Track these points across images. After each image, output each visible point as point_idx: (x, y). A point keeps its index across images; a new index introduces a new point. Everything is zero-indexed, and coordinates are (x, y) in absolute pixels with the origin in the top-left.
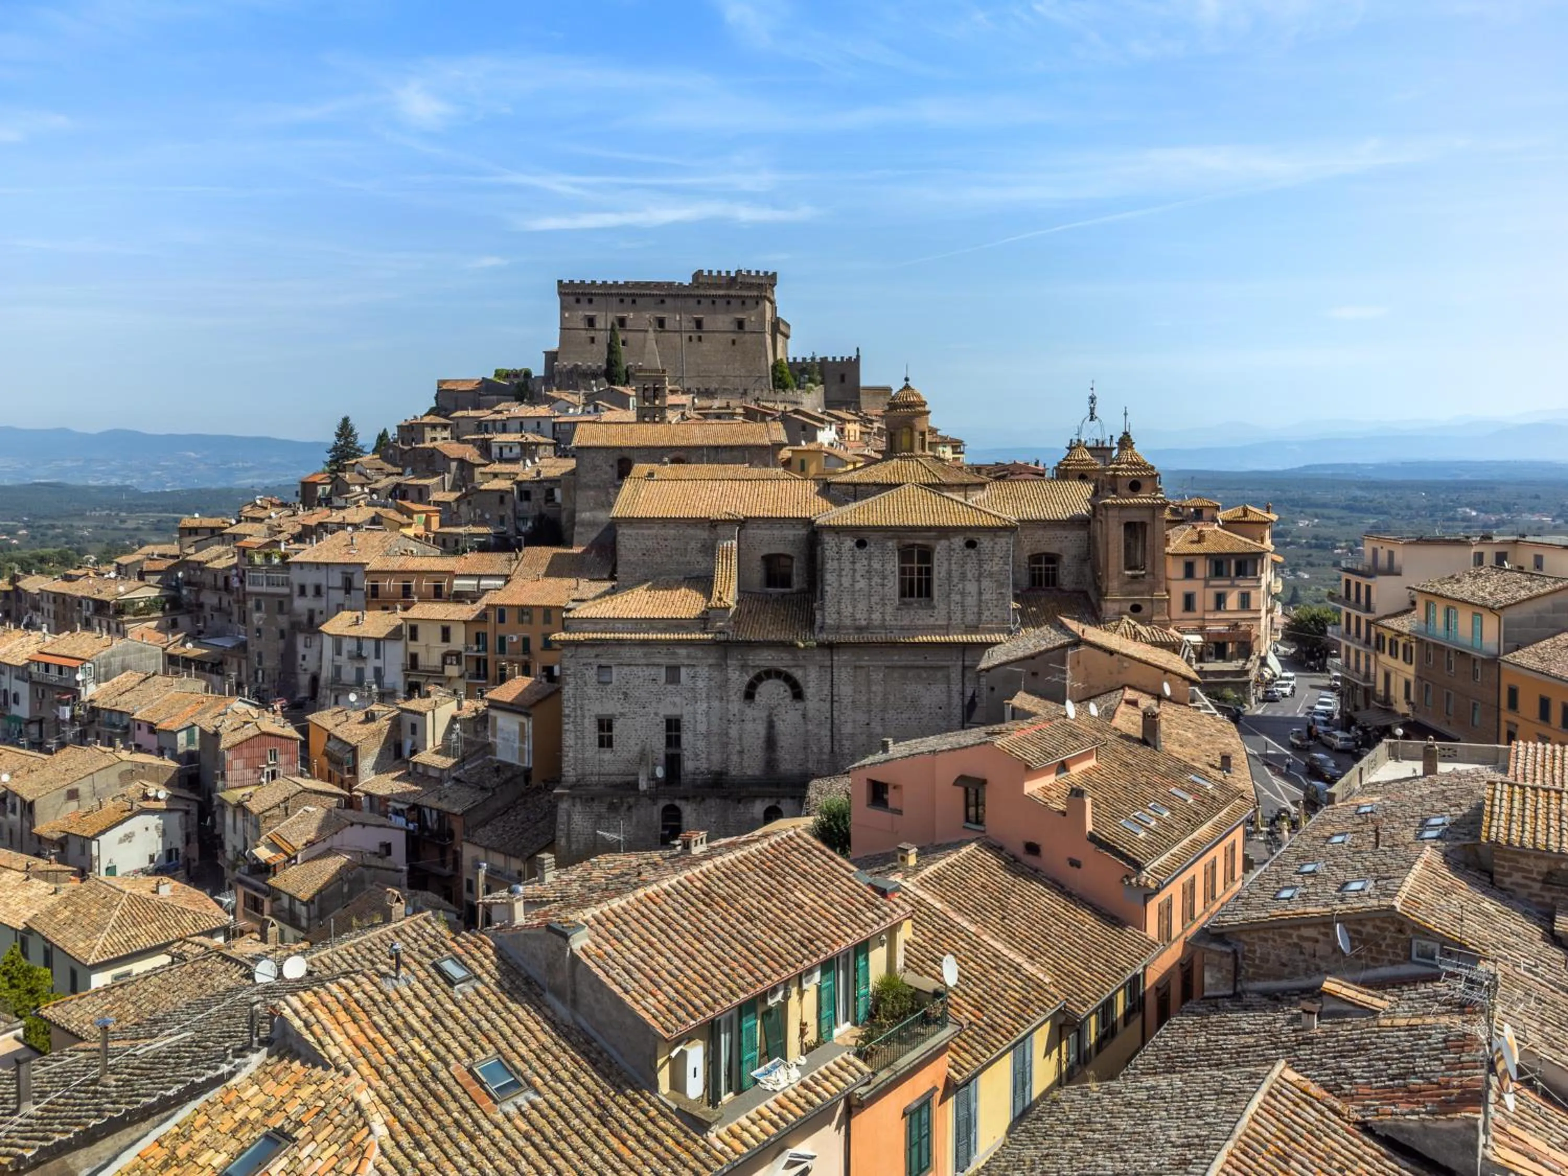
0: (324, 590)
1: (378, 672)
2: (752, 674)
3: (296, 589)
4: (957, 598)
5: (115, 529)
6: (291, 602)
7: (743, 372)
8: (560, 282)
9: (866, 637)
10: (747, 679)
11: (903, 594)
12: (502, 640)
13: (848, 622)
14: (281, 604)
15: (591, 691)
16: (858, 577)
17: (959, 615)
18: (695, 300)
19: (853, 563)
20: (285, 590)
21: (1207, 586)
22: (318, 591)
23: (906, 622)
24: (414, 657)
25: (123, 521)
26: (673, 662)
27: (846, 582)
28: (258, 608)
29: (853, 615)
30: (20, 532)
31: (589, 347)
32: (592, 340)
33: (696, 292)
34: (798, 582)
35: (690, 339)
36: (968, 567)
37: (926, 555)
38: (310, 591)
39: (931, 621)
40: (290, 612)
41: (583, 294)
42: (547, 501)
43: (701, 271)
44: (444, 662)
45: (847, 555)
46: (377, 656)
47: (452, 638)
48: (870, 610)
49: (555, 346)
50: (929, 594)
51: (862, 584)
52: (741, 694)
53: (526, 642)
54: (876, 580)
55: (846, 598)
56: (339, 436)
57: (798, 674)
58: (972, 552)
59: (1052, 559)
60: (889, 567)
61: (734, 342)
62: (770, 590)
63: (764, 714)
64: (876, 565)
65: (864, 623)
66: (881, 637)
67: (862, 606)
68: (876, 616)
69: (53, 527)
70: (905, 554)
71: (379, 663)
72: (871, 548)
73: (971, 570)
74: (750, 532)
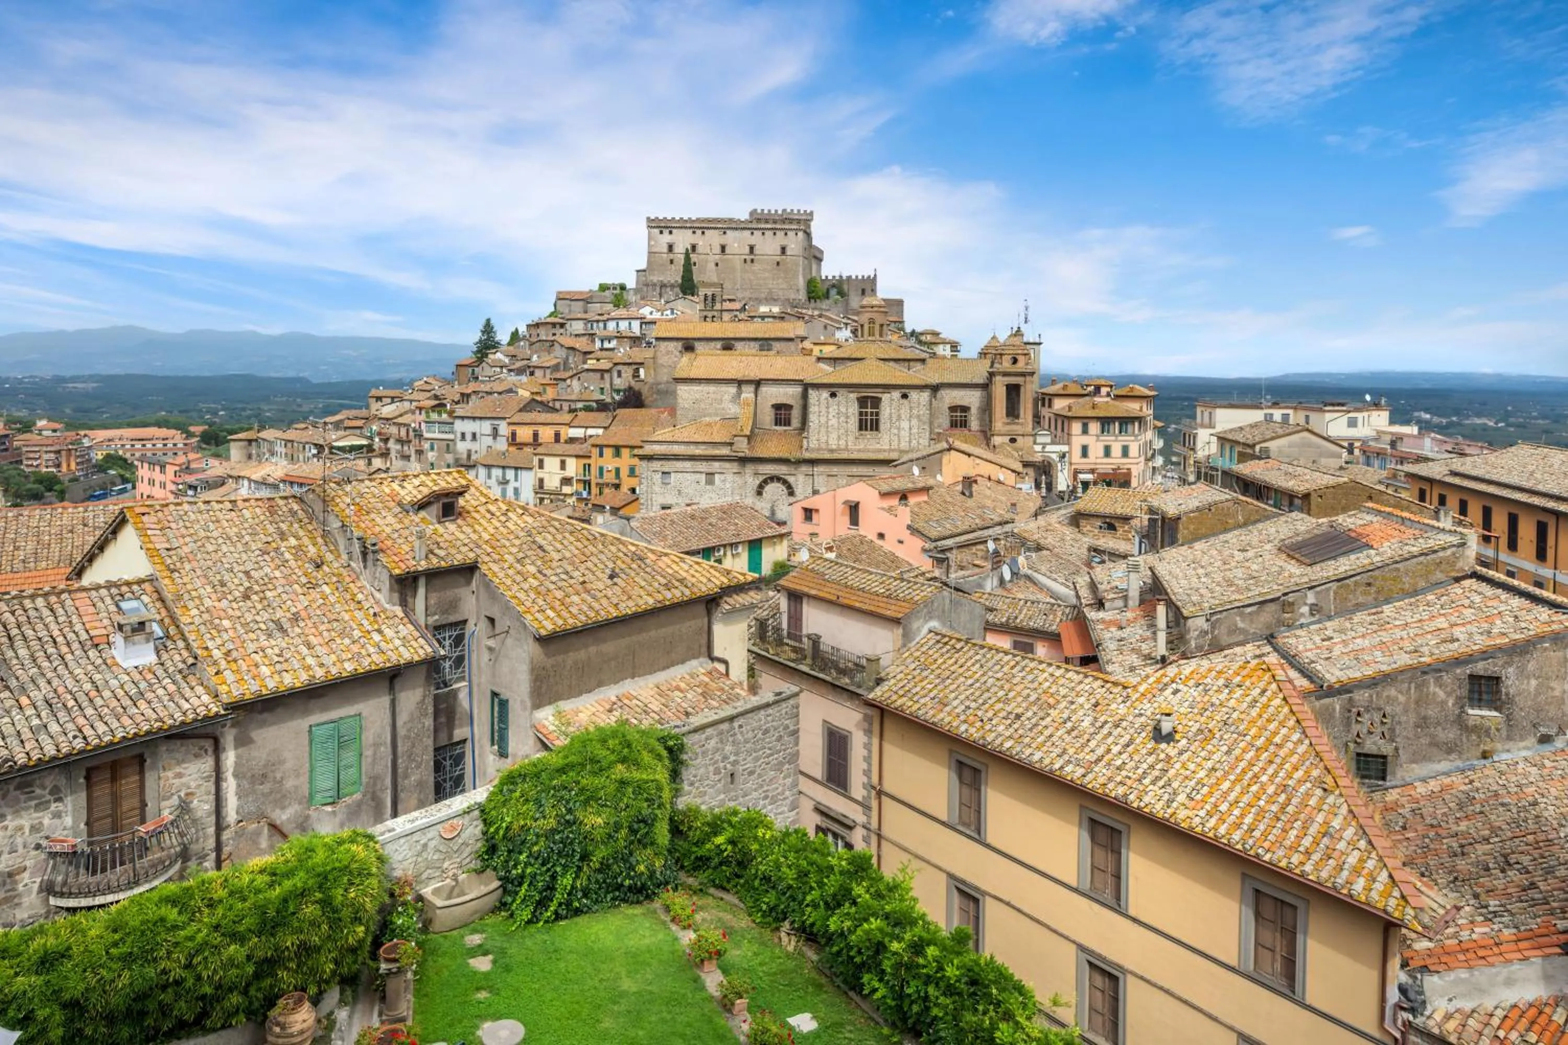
0: (478, 436)
1: (516, 491)
2: (761, 478)
3: (459, 435)
4: (896, 431)
5: (294, 411)
6: (455, 444)
7: (784, 286)
8: (648, 218)
9: (835, 456)
10: (758, 482)
11: (861, 429)
12: (601, 469)
13: (823, 446)
14: (448, 445)
15: (657, 489)
16: (830, 416)
17: (896, 442)
18: (749, 232)
19: (828, 408)
20: (451, 436)
21: (1098, 440)
22: (474, 435)
23: (862, 447)
24: (541, 481)
25: (300, 406)
26: (710, 471)
27: (823, 420)
28: (432, 449)
29: (827, 442)
30: (221, 413)
31: (669, 266)
32: (672, 262)
33: (750, 226)
34: (796, 422)
35: (745, 261)
36: (902, 411)
37: (876, 402)
38: (469, 437)
39: (878, 446)
40: (455, 452)
41: (667, 227)
42: (634, 377)
43: (755, 210)
44: (562, 484)
45: (823, 402)
46: (516, 480)
47: (567, 468)
48: (839, 438)
49: (643, 266)
50: (877, 429)
51: (833, 422)
52: (753, 492)
53: (618, 470)
54: (842, 419)
55: (823, 430)
56: (483, 332)
57: (791, 479)
58: (905, 401)
59: (965, 409)
60: (851, 410)
61: (778, 264)
62: (778, 428)
63: (769, 506)
64: (843, 410)
65: (834, 447)
66: (845, 456)
67: (834, 436)
68: (842, 443)
69: (244, 409)
70: (862, 402)
71: (517, 485)
72: (840, 397)
73: (905, 412)
74: (765, 390)
